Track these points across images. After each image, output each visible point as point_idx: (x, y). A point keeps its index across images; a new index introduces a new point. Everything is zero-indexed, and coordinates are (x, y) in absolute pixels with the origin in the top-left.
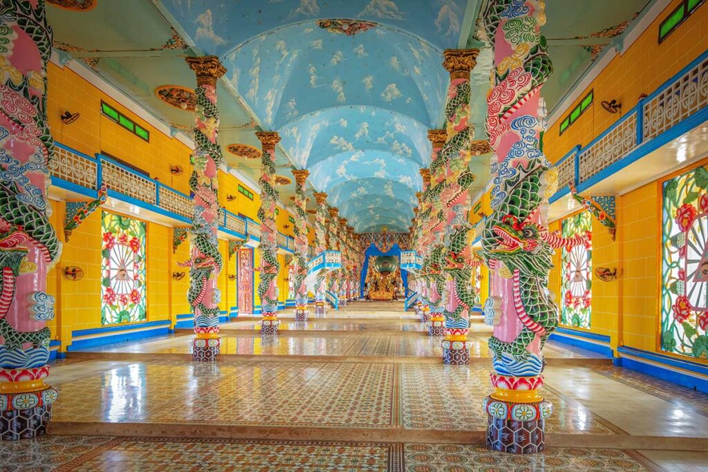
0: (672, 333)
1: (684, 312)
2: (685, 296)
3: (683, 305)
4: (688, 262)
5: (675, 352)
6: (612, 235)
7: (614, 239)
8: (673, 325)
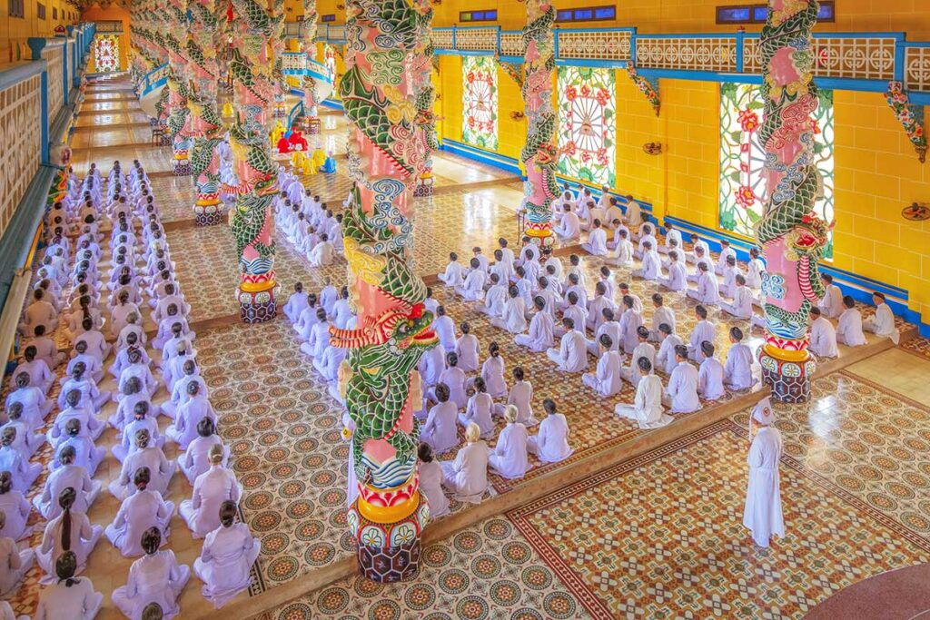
0: (732, 215)
1: (750, 201)
2: (749, 186)
3: (748, 194)
4: (751, 158)
5: (735, 231)
6: (655, 112)
7: (658, 115)
8: (733, 207)
